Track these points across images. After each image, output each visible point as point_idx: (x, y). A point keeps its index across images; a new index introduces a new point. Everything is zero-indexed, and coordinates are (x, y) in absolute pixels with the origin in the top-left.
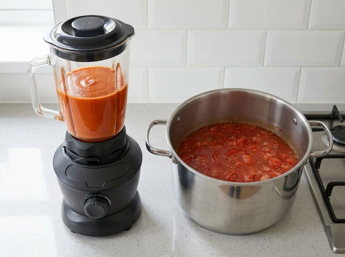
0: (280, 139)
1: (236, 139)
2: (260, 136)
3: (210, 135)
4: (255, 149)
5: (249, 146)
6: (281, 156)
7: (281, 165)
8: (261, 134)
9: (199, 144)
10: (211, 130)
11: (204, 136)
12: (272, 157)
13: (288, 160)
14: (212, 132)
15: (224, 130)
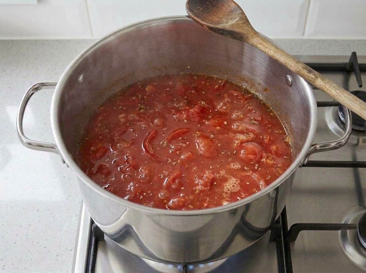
0: (264, 104)
1: (188, 108)
2: (230, 101)
3: (143, 99)
4: (219, 126)
5: (208, 120)
6: (263, 139)
7: (261, 157)
8: (231, 96)
9: (123, 118)
10: (147, 89)
11: (134, 100)
12: (248, 141)
13: (274, 148)
14: (148, 94)
15: (168, 89)
